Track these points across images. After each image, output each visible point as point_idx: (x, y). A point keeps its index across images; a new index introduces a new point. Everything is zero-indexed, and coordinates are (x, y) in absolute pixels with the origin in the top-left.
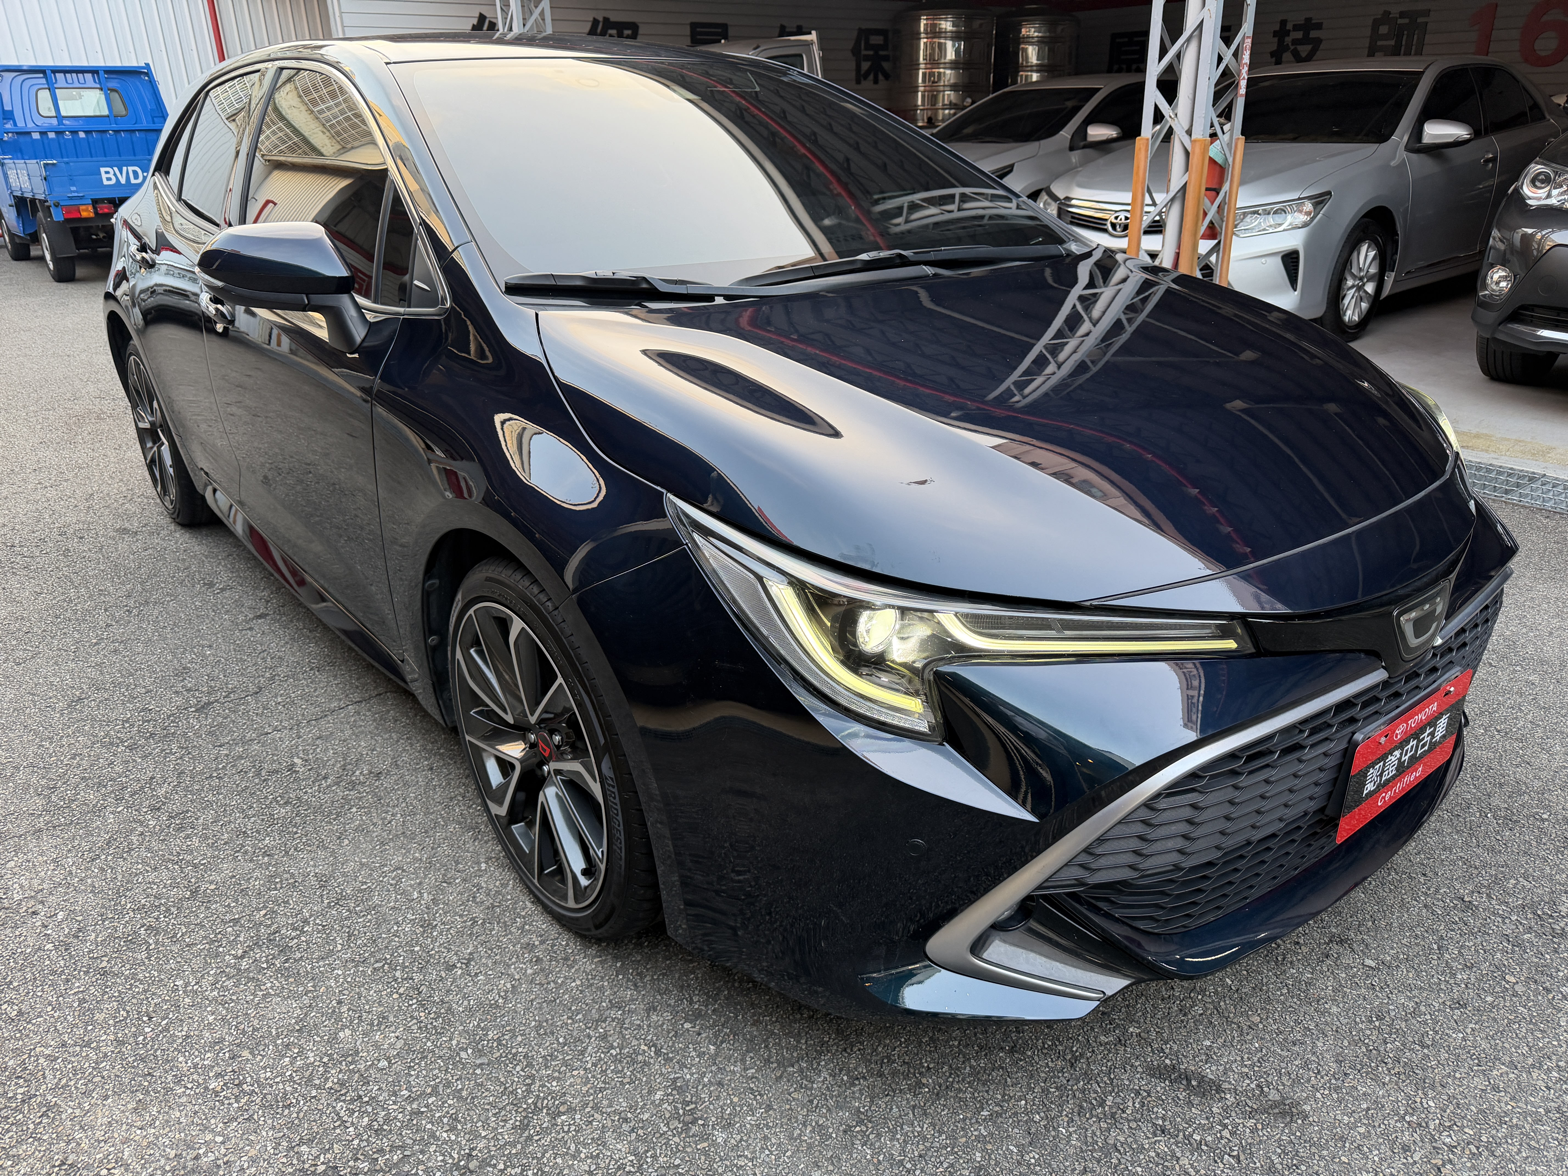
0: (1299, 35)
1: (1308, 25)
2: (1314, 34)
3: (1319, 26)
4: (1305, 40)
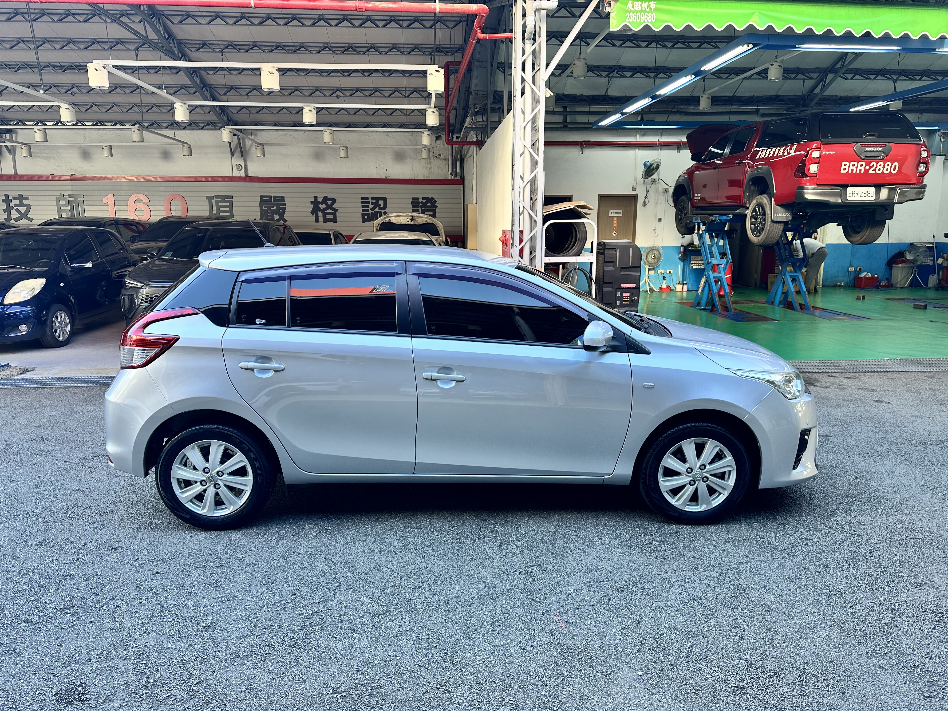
0: (18, 202)
1: (21, 198)
2: (25, 202)
3: (28, 199)
4: (22, 205)
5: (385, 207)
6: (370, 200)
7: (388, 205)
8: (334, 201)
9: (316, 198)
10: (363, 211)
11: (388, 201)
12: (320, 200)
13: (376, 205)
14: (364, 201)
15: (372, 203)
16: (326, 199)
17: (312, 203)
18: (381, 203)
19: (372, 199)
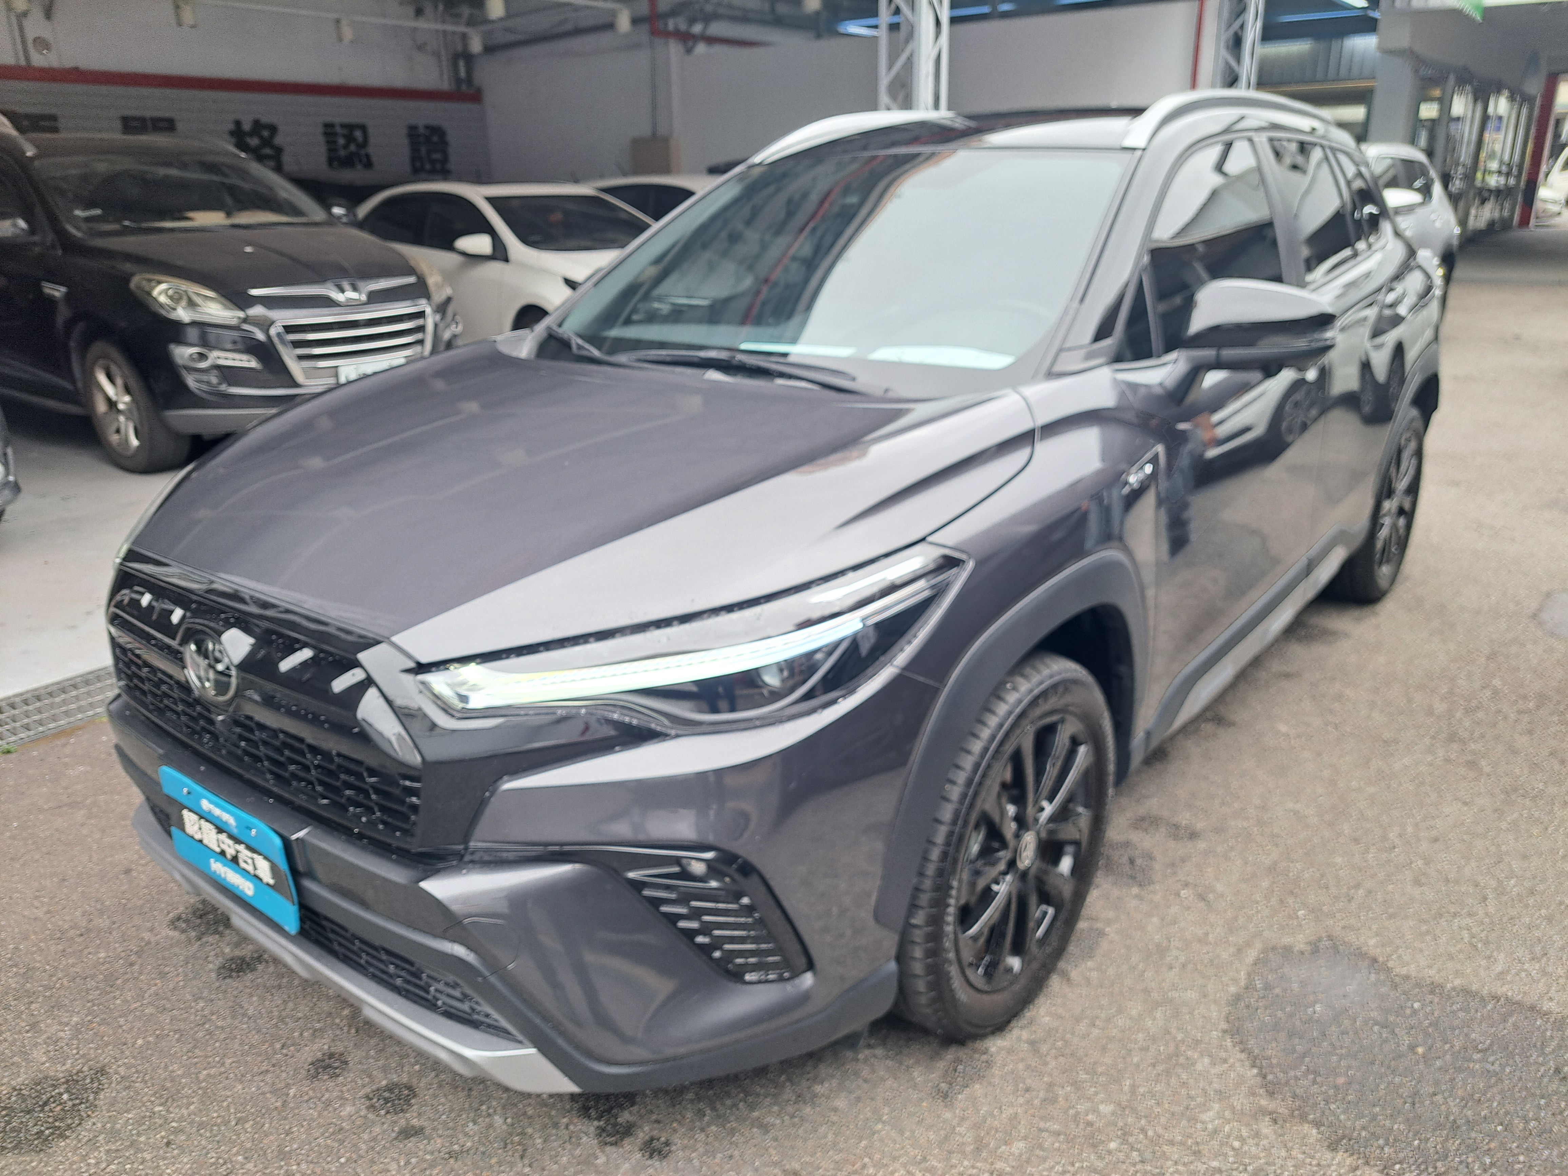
5: (365, 143)
6: (338, 130)
7: (372, 140)
8: (273, 129)
9: (238, 123)
10: (330, 150)
11: (371, 131)
12: (247, 127)
13: (350, 139)
14: (329, 130)
15: (344, 136)
16: (258, 125)
17: (232, 133)
18: (358, 134)
19: (343, 126)
